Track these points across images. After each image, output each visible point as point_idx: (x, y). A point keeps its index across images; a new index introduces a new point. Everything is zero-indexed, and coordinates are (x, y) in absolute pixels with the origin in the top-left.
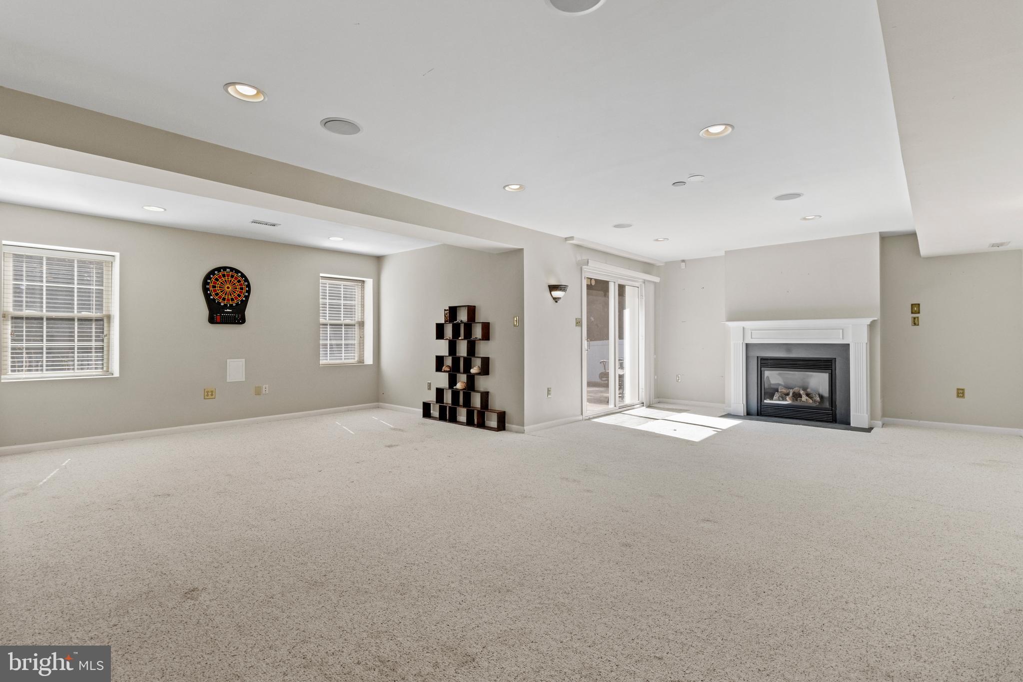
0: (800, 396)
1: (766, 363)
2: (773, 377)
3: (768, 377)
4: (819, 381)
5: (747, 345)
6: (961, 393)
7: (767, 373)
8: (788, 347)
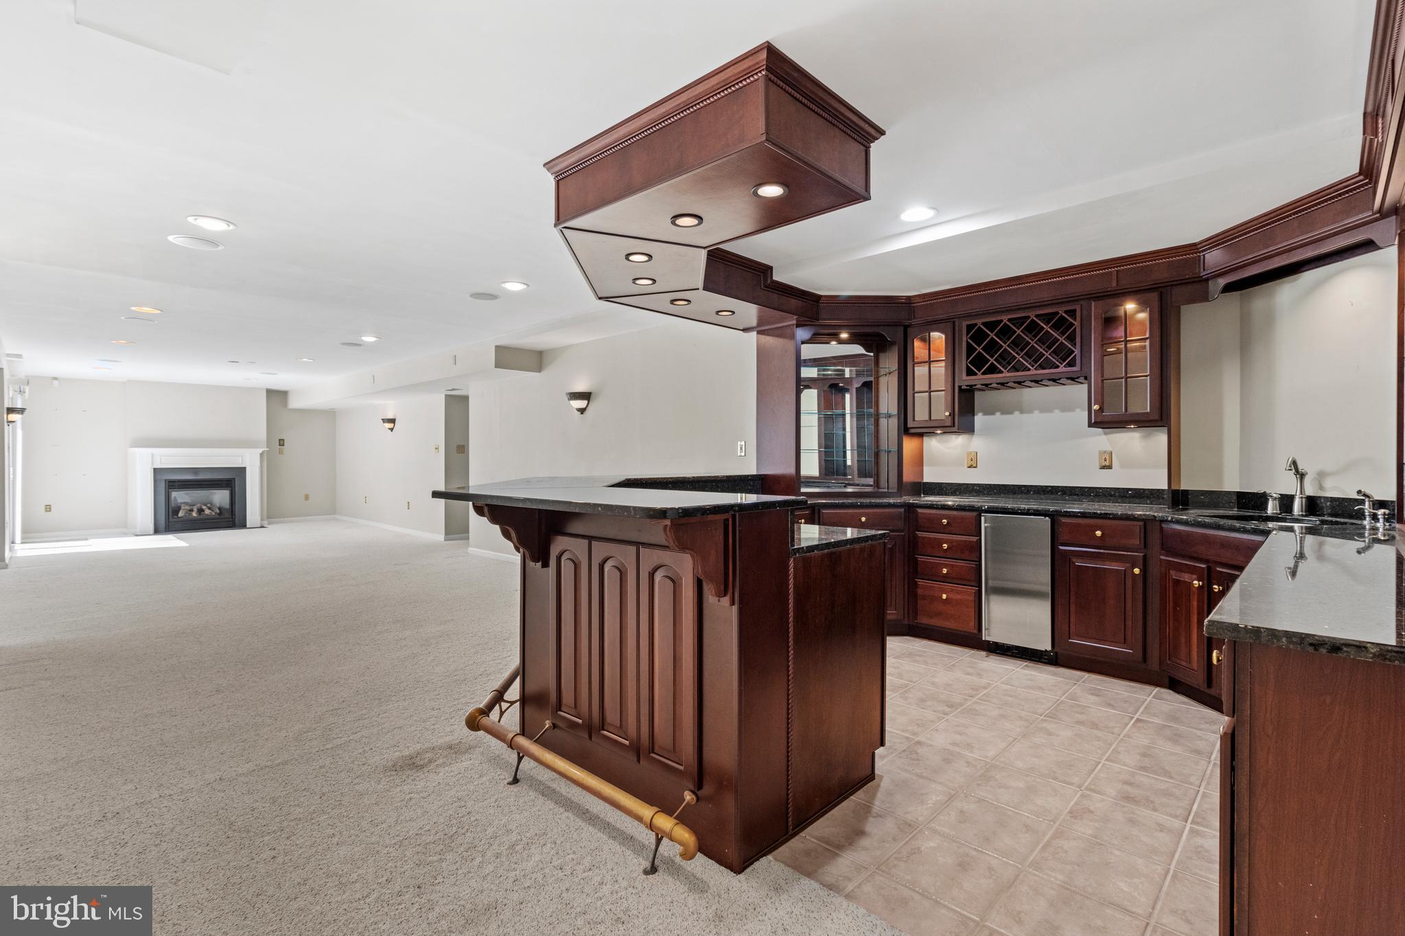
0: (203, 511)
1: (173, 485)
2: (180, 496)
3: (175, 497)
4: (220, 497)
5: (155, 469)
6: (307, 497)
7: (174, 494)
8: (195, 470)
